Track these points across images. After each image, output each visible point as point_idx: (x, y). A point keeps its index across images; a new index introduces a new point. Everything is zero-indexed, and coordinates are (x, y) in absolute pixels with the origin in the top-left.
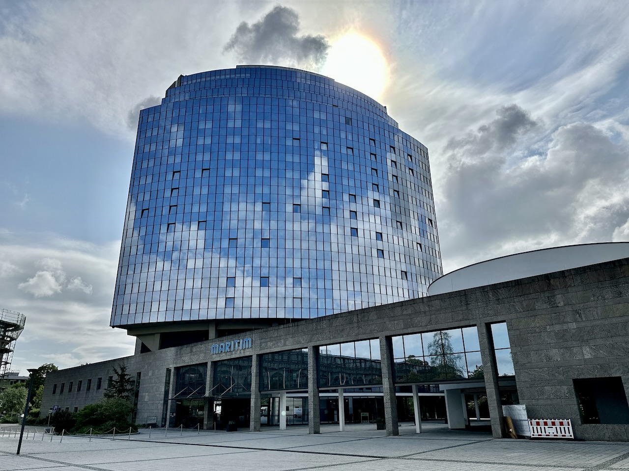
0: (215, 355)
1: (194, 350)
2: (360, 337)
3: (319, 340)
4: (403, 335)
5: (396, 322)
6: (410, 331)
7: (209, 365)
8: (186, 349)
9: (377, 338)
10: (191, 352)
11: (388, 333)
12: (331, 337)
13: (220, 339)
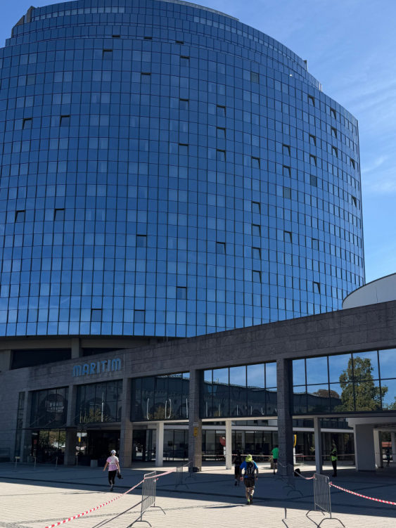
0: (78, 378)
1: (53, 370)
2: (253, 360)
3: (203, 363)
4: (305, 358)
5: (298, 342)
6: (314, 352)
7: (71, 389)
8: (42, 370)
9: (275, 361)
10: (49, 373)
11: (288, 356)
12: (219, 360)
13: (85, 358)
